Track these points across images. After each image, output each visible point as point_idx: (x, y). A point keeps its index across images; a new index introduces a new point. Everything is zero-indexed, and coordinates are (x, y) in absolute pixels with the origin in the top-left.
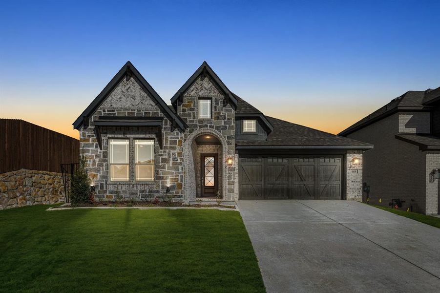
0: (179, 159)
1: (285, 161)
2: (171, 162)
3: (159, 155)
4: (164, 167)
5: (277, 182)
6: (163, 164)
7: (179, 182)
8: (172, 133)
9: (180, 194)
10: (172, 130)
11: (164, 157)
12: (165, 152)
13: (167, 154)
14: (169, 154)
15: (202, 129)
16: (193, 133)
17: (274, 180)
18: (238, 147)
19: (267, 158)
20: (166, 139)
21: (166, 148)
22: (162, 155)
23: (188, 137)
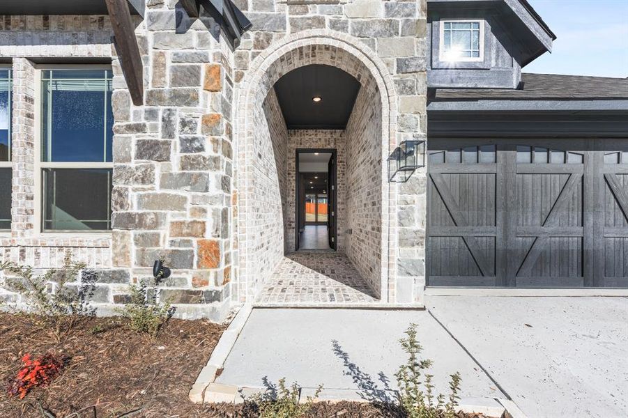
0: (208, 146)
1: (574, 158)
2: (176, 155)
3: (130, 128)
4: (145, 179)
5: (545, 229)
6: (144, 162)
7: (209, 236)
8: (181, 38)
9: (211, 287)
10: (181, 26)
11: (147, 136)
12: (152, 114)
13: (160, 123)
14: (167, 123)
15: (305, 33)
16: (269, 50)
17: (537, 221)
18: (436, 106)
19: (515, 149)
20: (159, 65)
21: (156, 97)
22: (139, 128)
23: (251, 65)
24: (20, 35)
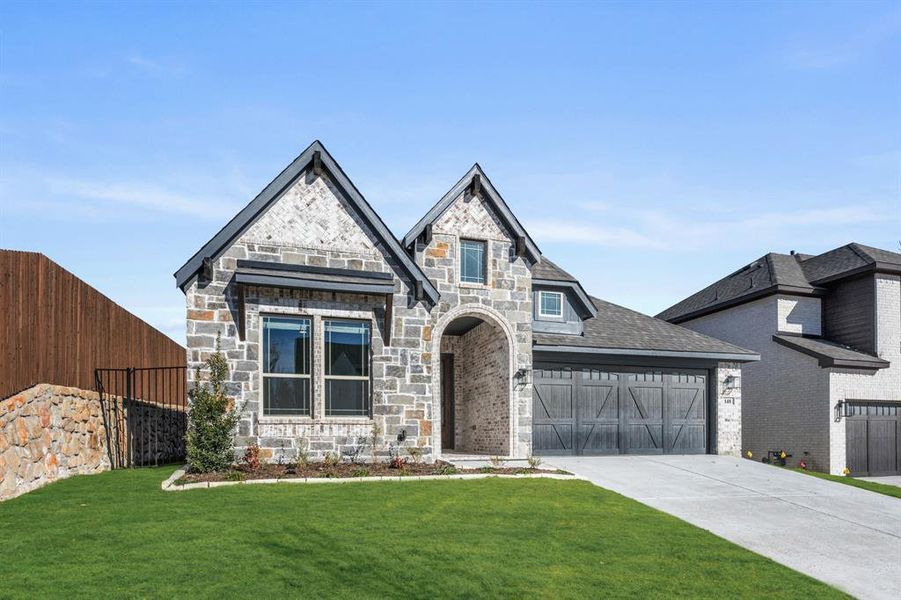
0: (425, 370)
1: (613, 377)
2: (408, 375)
3: (383, 359)
4: (392, 387)
5: (598, 419)
6: (390, 378)
7: (425, 418)
8: (411, 311)
9: (427, 445)
10: (410, 305)
11: (392, 364)
12: (394, 352)
13: (399, 357)
14: (404, 356)
15: (468, 305)
16: (449, 313)
17: (595, 415)
18: (537, 348)
19: (581, 370)
20: (398, 325)
21: (397, 342)
22: (388, 359)
23: (438, 321)
24: (319, 303)
